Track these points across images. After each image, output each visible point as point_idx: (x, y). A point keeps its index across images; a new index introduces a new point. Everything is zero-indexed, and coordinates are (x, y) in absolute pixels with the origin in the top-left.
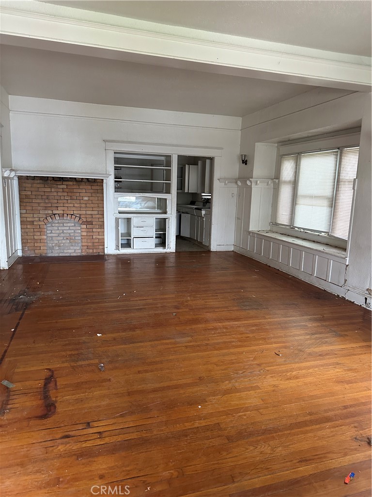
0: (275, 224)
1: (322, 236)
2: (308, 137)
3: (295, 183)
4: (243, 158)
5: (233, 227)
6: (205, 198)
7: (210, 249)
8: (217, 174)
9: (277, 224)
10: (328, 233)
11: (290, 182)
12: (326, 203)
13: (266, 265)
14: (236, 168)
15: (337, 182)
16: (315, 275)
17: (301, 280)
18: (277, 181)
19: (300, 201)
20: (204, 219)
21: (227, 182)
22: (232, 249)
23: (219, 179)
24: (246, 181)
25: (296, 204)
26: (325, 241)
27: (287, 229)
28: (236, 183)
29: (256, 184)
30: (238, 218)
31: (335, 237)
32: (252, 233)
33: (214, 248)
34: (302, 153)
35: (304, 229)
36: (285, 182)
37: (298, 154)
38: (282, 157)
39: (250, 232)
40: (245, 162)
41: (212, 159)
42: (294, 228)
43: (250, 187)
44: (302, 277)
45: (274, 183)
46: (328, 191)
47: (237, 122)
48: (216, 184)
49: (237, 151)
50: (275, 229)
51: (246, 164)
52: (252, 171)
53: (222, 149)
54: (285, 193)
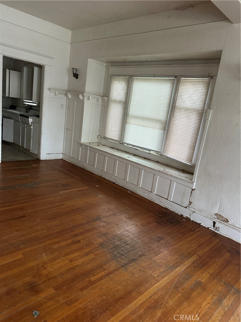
0: (102, 137)
1: (152, 154)
2: (147, 61)
3: (126, 104)
4: (75, 71)
5: (62, 136)
6: (28, 105)
7: (40, 157)
8: (47, 84)
9: (106, 138)
10: (160, 152)
11: (120, 102)
12: (158, 126)
13: (101, 177)
14: (65, 81)
15: (172, 107)
16: (155, 193)
17: (139, 195)
18: (106, 98)
19: (130, 120)
20: (32, 127)
21: (57, 93)
22: (60, 157)
23: (49, 89)
24: (78, 95)
25: (126, 122)
26: (156, 159)
27: (116, 143)
28: (66, 95)
29: (89, 99)
30: (67, 129)
31: (168, 157)
32: (85, 145)
33: (43, 156)
34: (134, 76)
35: (133, 146)
36: (115, 101)
37: (131, 76)
38: (111, 77)
39: (81, 145)
40: (76, 76)
41: (41, 67)
42: (123, 143)
43: (83, 102)
44: (140, 193)
45: (103, 101)
46: (162, 115)
47: (66, 34)
48: (46, 94)
49: (67, 64)
50: (103, 142)
51: (77, 78)
52: (84, 85)
53: (52, 58)
54: (115, 112)
